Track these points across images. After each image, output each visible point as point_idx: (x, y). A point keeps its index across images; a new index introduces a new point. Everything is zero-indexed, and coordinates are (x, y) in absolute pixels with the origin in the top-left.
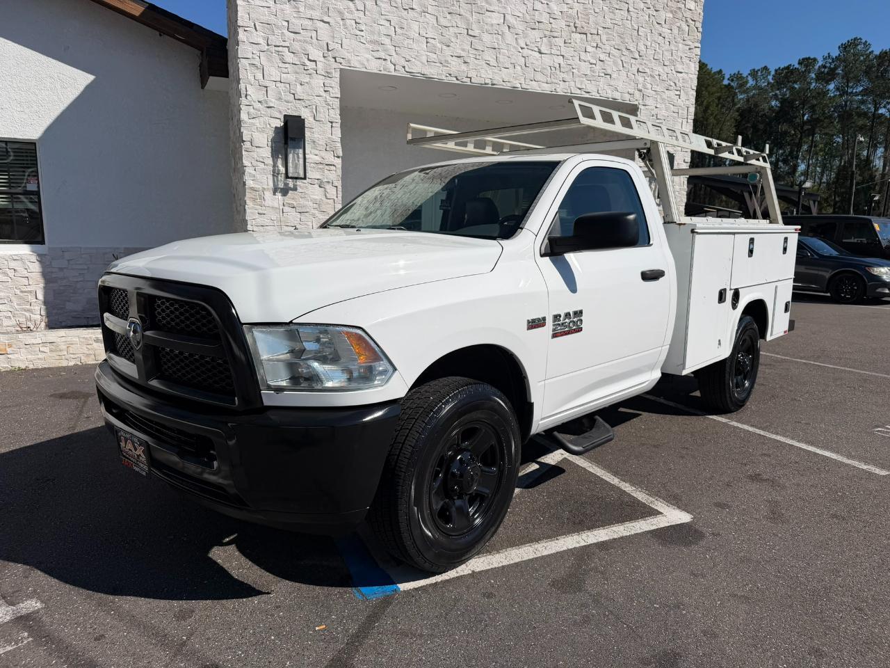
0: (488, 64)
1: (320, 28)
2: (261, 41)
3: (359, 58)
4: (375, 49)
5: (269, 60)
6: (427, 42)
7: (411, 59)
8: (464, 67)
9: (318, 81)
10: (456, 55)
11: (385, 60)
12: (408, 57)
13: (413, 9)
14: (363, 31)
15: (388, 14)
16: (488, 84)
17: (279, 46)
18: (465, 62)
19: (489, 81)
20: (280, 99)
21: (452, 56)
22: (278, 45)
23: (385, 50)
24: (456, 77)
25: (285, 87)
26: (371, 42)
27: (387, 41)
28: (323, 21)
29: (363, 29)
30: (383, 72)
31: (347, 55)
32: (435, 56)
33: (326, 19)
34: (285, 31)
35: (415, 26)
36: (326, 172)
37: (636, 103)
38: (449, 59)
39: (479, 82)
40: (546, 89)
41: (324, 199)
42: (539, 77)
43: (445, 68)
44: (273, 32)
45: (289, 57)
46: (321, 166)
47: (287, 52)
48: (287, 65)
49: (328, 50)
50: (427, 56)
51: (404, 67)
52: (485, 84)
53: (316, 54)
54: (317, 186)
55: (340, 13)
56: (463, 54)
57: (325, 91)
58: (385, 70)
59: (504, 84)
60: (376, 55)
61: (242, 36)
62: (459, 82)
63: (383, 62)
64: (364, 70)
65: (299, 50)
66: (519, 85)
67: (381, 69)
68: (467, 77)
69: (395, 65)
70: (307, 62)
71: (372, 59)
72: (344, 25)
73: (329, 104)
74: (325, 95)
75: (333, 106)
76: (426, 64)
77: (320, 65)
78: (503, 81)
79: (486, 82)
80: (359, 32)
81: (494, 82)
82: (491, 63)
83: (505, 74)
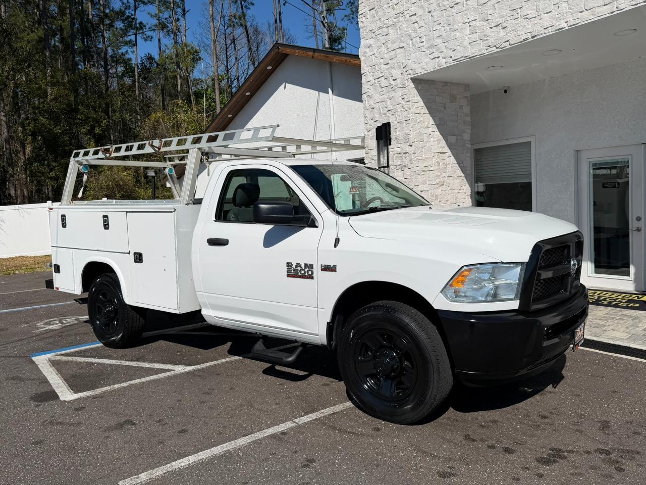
0: (527, 18)
1: (399, 54)
2: (371, 79)
3: (421, 64)
4: (432, 52)
5: (375, 89)
6: (469, 26)
7: (456, 48)
8: (502, 33)
9: (399, 93)
10: (495, 25)
11: (438, 57)
12: (454, 47)
13: (457, 4)
14: (423, 42)
15: (438, 19)
16: (527, 39)
17: (379, 78)
18: (504, 28)
19: (529, 36)
20: (380, 113)
21: (491, 28)
23: (437, 50)
24: (495, 46)
25: (383, 105)
26: (429, 48)
27: (439, 41)
28: (400, 48)
29: (424, 40)
30: (438, 68)
31: (414, 66)
32: (475, 35)
33: (402, 45)
34: (382, 66)
35: (459, 17)
36: (404, 158)
38: (488, 32)
39: (519, 41)
40: (605, 12)
43: (486, 42)
44: (376, 69)
45: (384, 83)
46: (401, 155)
47: (383, 80)
48: (383, 89)
49: (403, 68)
50: (469, 38)
51: (451, 57)
52: (524, 40)
53: (396, 73)
54: (400, 170)
55: (409, 35)
56: (500, 20)
57: (403, 99)
58: (438, 66)
59: (546, 31)
60: (432, 56)
61: (364, 81)
62: (498, 50)
63: (437, 59)
64: (425, 72)
65: (388, 75)
66: (565, 25)
67: (436, 66)
68: (506, 42)
69: (445, 58)
70: (392, 82)
71: (429, 61)
72: (412, 43)
73: (404, 108)
74: (402, 102)
75: (407, 109)
76: (469, 46)
77: (399, 81)
78: (544, 29)
79: (525, 37)
80: (421, 44)
81: (534, 34)
82: (530, 16)
83: (546, 20)
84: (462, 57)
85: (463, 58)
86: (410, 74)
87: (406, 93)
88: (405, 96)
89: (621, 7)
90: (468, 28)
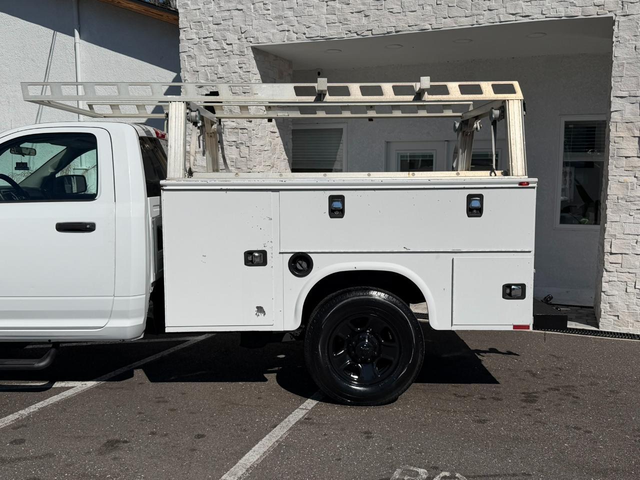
0: (391, 12)
1: (236, 16)
2: (194, 36)
3: (266, 34)
4: (280, 23)
5: (200, 50)
6: (327, 6)
7: (311, 25)
8: (364, 21)
9: (235, 60)
10: (357, 11)
11: (288, 31)
12: (308, 24)
14: (269, 10)
16: (391, 32)
17: (206, 38)
18: (366, 16)
19: (393, 30)
20: (207, 79)
21: (352, 13)
22: (205, 36)
23: (287, 23)
24: (356, 32)
25: (211, 69)
26: (276, 18)
27: (290, 13)
28: (237, 9)
29: (270, 8)
30: (287, 42)
31: (256, 34)
32: (334, 17)
33: (240, 7)
34: (211, 25)
36: (240, 134)
37: (609, 15)
38: (349, 16)
39: (382, 33)
40: (465, 23)
41: (239, 157)
42: (455, 12)
43: (345, 26)
44: (202, 27)
45: (213, 44)
46: (236, 131)
47: (212, 41)
48: (212, 52)
49: (242, 33)
50: (326, 18)
51: (305, 34)
52: (388, 33)
53: (232, 37)
54: (234, 147)
56: (362, 8)
57: (240, 68)
58: (288, 40)
59: (410, 28)
60: (280, 28)
61: (182, 36)
62: (359, 37)
63: (287, 33)
64: (270, 43)
65: (220, 37)
66: (429, 27)
67: (285, 40)
68: (368, 30)
69: (297, 34)
70: (225, 46)
71: (277, 33)
72: (254, 8)
73: (242, 79)
74: (239, 70)
75: (246, 80)
76: (326, 26)
77: (235, 47)
78: (409, 26)
79: (389, 30)
80: (266, 11)
81: (398, 29)
82: (395, 11)
83: (411, 19)
84: (318, 36)
85: (319, 38)
86: (251, 42)
87: (245, 62)
88: (243, 65)
89: (481, 21)
90: (325, 7)
